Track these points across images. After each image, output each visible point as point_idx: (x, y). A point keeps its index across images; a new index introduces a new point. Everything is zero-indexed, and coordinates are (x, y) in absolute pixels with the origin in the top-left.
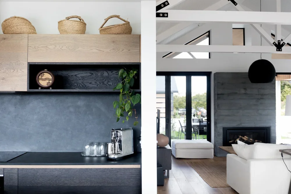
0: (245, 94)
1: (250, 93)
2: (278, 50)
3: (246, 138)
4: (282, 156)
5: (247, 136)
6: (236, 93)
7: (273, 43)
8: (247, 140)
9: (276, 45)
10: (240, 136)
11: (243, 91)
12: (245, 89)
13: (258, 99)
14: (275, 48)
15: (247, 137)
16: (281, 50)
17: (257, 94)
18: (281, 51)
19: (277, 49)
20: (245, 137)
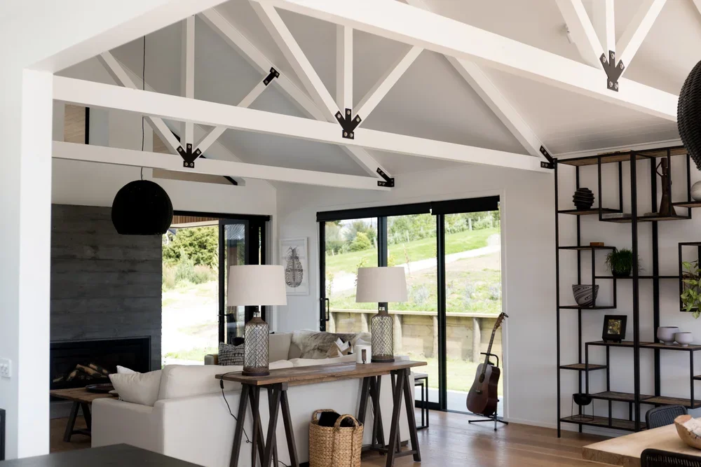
0: (94, 259)
1: (105, 258)
2: (187, 164)
3: (92, 368)
4: (222, 387)
5: (95, 364)
6: (73, 257)
7: (178, 149)
8: (94, 374)
9: (182, 153)
10: (79, 366)
11: (89, 252)
12: (95, 247)
13: (123, 271)
14: (181, 160)
15: (95, 367)
16: (192, 164)
17: (121, 261)
18: (193, 167)
19: (184, 162)
20: (91, 365)
